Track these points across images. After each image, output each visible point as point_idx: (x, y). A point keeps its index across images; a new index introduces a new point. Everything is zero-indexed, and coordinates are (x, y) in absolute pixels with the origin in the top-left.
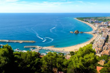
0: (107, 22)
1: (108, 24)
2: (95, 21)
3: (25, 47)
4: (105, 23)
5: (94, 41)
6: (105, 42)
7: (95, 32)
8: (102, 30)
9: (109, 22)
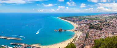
0: (86, 20)
1: (87, 22)
2: (76, 19)
3: (11, 44)
4: (84, 21)
5: (76, 38)
6: (86, 38)
7: (76, 30)
8: (82, 27)
9: (88, 20)
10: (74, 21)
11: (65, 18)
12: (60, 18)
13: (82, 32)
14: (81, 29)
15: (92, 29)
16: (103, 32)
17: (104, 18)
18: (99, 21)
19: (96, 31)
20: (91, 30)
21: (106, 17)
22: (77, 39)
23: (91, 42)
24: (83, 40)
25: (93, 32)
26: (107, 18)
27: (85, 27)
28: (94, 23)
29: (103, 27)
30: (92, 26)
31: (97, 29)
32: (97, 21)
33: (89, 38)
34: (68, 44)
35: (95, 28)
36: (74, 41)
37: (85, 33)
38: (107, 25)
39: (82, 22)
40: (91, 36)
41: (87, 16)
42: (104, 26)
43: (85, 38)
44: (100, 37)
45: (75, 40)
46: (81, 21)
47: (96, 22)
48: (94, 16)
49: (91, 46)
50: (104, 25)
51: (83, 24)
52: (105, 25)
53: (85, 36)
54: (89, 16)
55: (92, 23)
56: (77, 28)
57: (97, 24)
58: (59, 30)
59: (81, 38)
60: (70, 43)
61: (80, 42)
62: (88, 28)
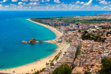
0: (77, 24)
1: (78, 27)
2: (60, 22)
4: (74, 25)
5: (60, 53)
6: (76, 54)
7: (60, 40)
8: (70, 37)
9: (80, 24)
11: (40, 20)
12: (32, 19)
13: (69, 44)
14: (68, 38)
15: (87, 39)
16: (107, 46)
17: (109, 21)
18: (99, 27)
19: (95, 43)
20: (85, 42)
24: (71, 58)
25: (89, 45)
27: (75, 35)
28: (90, 29)
29: (107, 36)
30: (86, 34)
31: (95, 40)
32: (96, 27)
33: (82, 55)
34: (47, 64)
35: (92, 39)
36: (57, 59)
37: (75, 46)
39: (70, 28)
40: (85, 51)
42: (109, 35)
43: (74, 55)
44: (100, 53)
45: (58, 57)
46: (68, 25)
47: (94, 27)
48: (91, 17)
49: (85, 68)
50: (108, 33)
51: (71, 30)
53: (75, 51)
54: (82, 17)
55: (87, 29)
56: (61, 38)
57: (95, 32)
58: (31, 42)
59: (68, 54)
60: (49, 62)
61: (67, 61)
62: (80, 38)
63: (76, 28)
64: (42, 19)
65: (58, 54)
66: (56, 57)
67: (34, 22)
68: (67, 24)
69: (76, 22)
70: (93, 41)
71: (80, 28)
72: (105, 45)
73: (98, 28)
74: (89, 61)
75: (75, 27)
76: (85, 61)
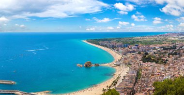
0: (137, 46)
1: (138, 48)
2: (118, 44)
4: (133, 47)
5: (118, 78)
6: (136, 79)
7: (119, 63)
8: (130, 59)
9: (140, 45)
10: (113, 47)
11: (96, 42)
13: (128, 68)
14: (127, 61)
15: (148, 62)
16: (169, 68)
17: (170, 41)
18: (160, 47)
19: (156, 65)
20: (146, 64)
21: (174, 39)
22: (120, 80)
23: (147, 86)
24: (131, 83)
25: (150, 68)
26: (177, 41)
27: (134, 57)
28: (151, 50)
29: (169, 57)
30: (147, 56)
31: (157, 62)
32: (157, 48)
33: (143, 79)
34: (104, 90)
35: (153, 61)
36: (115, 84)
37: (135, 69)
38: (176, 54)
39: (129, 49)
40: (146, 74)
41: (138, 38)
42: (171, 56)
43: (134, 80)
44: (162, 76)
45: (116, 83)
46: (127, 46)
47: (155, 48)
48: (151, 37)
49: (146, 94)
51: (130, 52)
52: (172, 54)
53: (135, 75)
54: (142, 38)
55: (148, 50)
56: (120, 61)
57: (156, 53)
58: (86, 65)
59: (127, 78)
60: (106, 88)
61: (126, 87)
62: (140, 61)
63: (135, 50)
64: (99, 40)
65: (116, 78)
66: (113, 82)
67: (91, 44)
68: (125, 45)
69: (136, 43)
70: (154, 63)
71: (140, 50)
72: (167, 67)
73: (159, 49)
74: (150, 85)
75: (134, 48)
76: (147, 85)
